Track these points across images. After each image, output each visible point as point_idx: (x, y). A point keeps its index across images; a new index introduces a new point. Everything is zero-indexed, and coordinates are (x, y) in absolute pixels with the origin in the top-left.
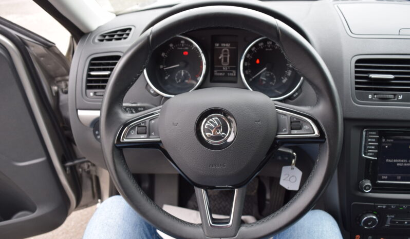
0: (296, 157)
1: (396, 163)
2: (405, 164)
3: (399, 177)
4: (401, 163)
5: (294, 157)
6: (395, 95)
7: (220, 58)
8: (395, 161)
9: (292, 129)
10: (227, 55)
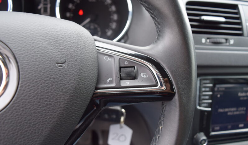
0: (125, 114)
1: (227, 112)
2: (235, 113)
3: (230, 127)
4: (231, 111)
5: (122, 114)
6: (226, 39)
7: (39, 7)
8: (226, 110)
9: (121, 79)
10: (46, 4)
